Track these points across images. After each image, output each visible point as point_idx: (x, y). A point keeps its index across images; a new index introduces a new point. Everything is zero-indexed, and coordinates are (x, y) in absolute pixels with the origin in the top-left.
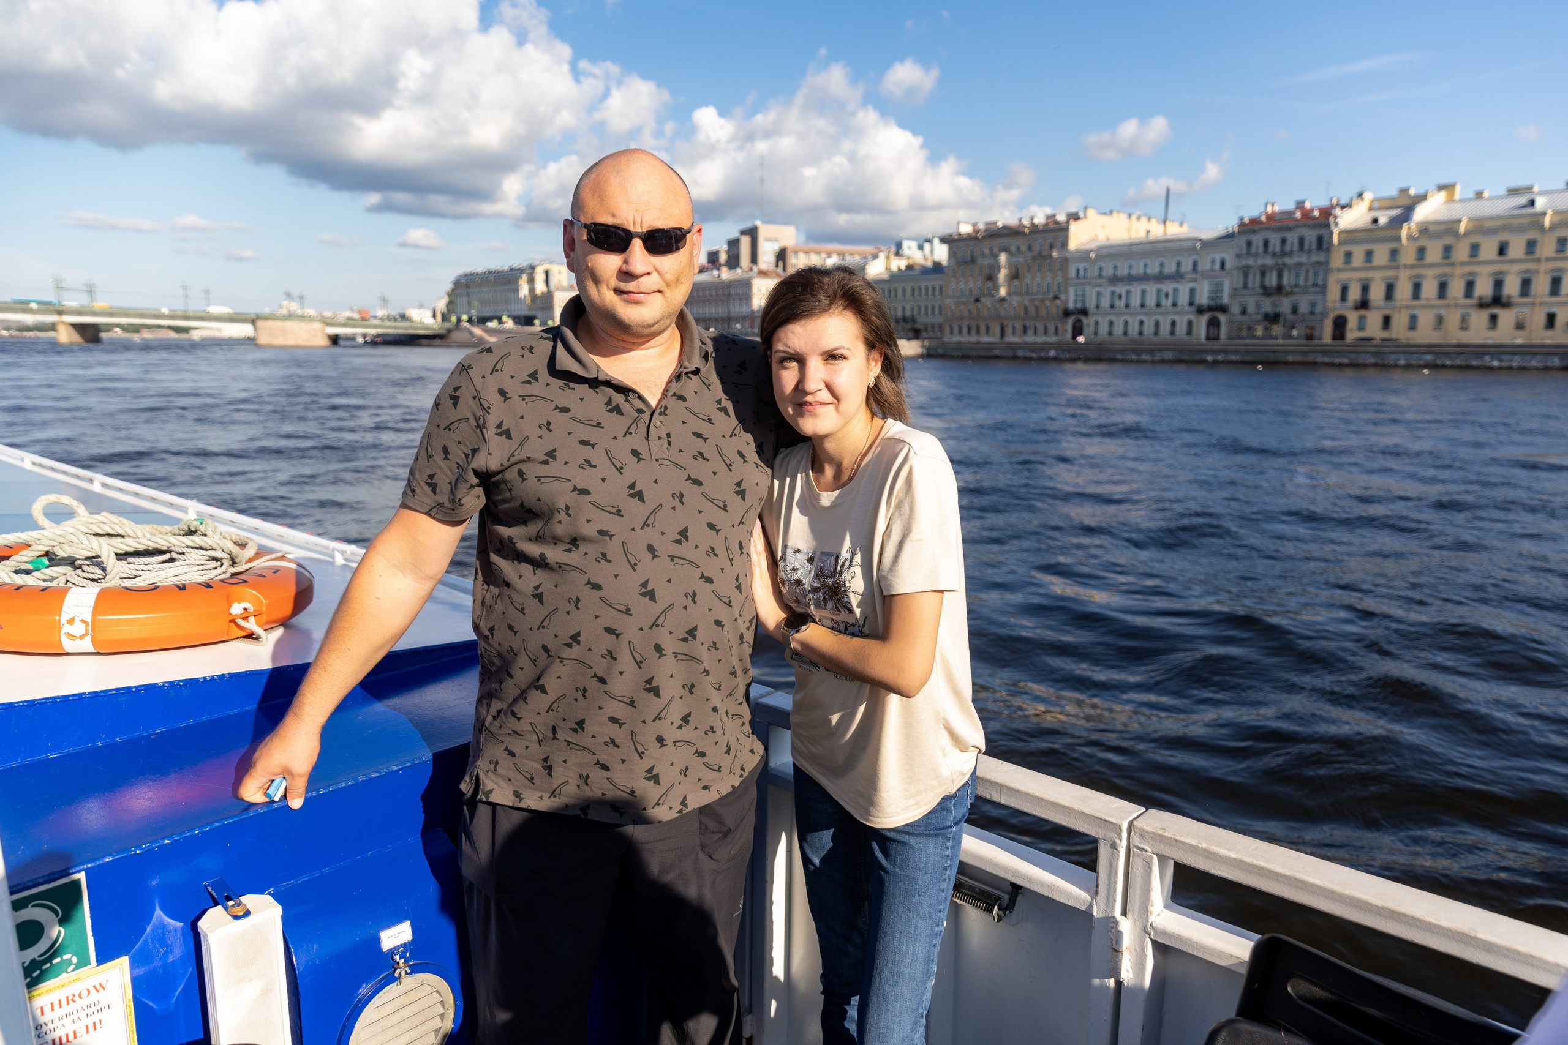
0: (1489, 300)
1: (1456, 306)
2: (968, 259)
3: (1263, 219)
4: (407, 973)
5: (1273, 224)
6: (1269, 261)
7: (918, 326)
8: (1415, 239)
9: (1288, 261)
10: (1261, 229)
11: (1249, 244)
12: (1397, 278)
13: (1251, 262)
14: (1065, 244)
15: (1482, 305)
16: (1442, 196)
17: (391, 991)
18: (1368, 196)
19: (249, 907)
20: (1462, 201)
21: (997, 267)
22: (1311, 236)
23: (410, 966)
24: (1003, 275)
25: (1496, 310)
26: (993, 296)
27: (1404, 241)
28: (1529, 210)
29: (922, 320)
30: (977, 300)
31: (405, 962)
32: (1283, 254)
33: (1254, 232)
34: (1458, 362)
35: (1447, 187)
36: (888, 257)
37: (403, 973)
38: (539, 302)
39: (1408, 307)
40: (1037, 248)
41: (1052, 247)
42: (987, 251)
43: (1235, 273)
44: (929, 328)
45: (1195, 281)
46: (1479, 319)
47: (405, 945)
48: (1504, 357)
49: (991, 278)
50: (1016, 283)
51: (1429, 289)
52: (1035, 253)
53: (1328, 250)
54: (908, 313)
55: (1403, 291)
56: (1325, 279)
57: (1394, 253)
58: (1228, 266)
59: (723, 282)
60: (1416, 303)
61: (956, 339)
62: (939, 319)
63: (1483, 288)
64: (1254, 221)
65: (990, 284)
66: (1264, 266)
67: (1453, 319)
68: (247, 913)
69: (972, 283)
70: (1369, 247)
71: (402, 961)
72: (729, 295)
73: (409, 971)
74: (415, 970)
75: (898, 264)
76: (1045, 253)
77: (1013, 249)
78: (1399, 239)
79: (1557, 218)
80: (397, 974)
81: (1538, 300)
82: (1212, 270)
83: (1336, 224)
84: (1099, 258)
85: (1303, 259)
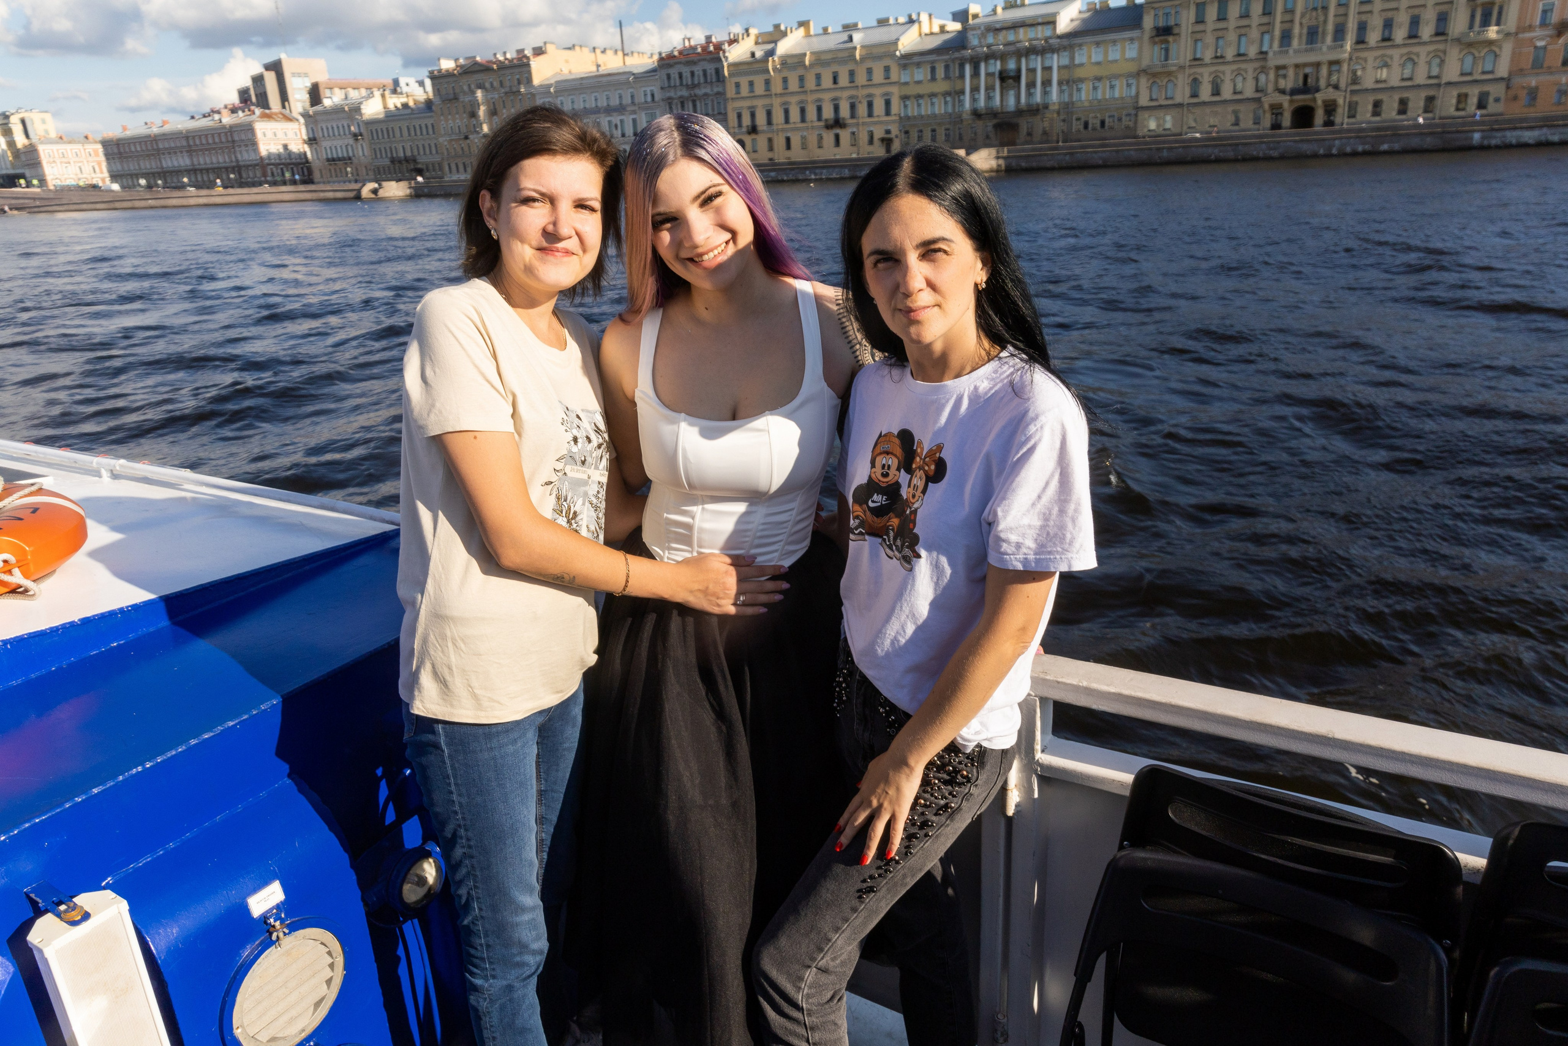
0: (831, 122)
1: (813, 128)
2: (452, 96)
3: (676, 53)
4: (285, 934)
5: (683, 59)
6: (685, 93)
7: (420, 166)
8: (780, 71)
9: (700, 92)
10: (676, 63)
11: (669, 76)
12: (772, 105)
13: (672, 94)
14: (529, 80)
15: (828, 127)
16: (801, 31)
17: (271, 954)
18: (753, 32)
19: (87, 909)
20: (816, 35)
21: (475, 105)
22: (710, 68)
23: (288, 926)
24: (482, 111)
25: (838, 131)
26: (478, 133)
27: (772, 73)
28: (849, 45)
29: (423, 160)
30: (466, 138)
31: (281, 923)
32: (694, 86)
33: (670, 66)
34: (791, 177)
35: (803, 24)
36: (383, 96)
37: (281, 935)
38: (23, 158)
39: (783, 130)
40: (507, 84)
41: (519, 83)
42: (466, 88)
43: (662, 103)
44: (431, 167)
45: (634, 112)
46: (829, 137)
47: (278, 907)
48: (817, 171)
49: (473, 115)
50: (496, 119)
51: (795, 115)
52: (507, 89)
53: (724, 81)
54: (409, 154)
55: (778, 117)
56: (725, 108)
57: (767, 82)
58: (657, 98)
59: (224, 127)
60: (788, 126)
61: (455, 177)
62: (437, 158)
63: (828, 113)
64: (671, 56)
65: (473, 121)
66: (681, 97)
67: (813, 140)
68: (86, 916)
69: (458, 122)
70: (751, 78)
71: (278, 923)
72: (233, 141)
73: (287, 931)
74: (293, 928)
75: (394, 102)
76: (514, 89)
77: (487, 85)
78: (768, 71)
79: (864, 52)
80: (274, 937)
81: (861, 121)
82: (646, 102)
83: (726, 58)
84: (558, 92)
85: (707, 90)
